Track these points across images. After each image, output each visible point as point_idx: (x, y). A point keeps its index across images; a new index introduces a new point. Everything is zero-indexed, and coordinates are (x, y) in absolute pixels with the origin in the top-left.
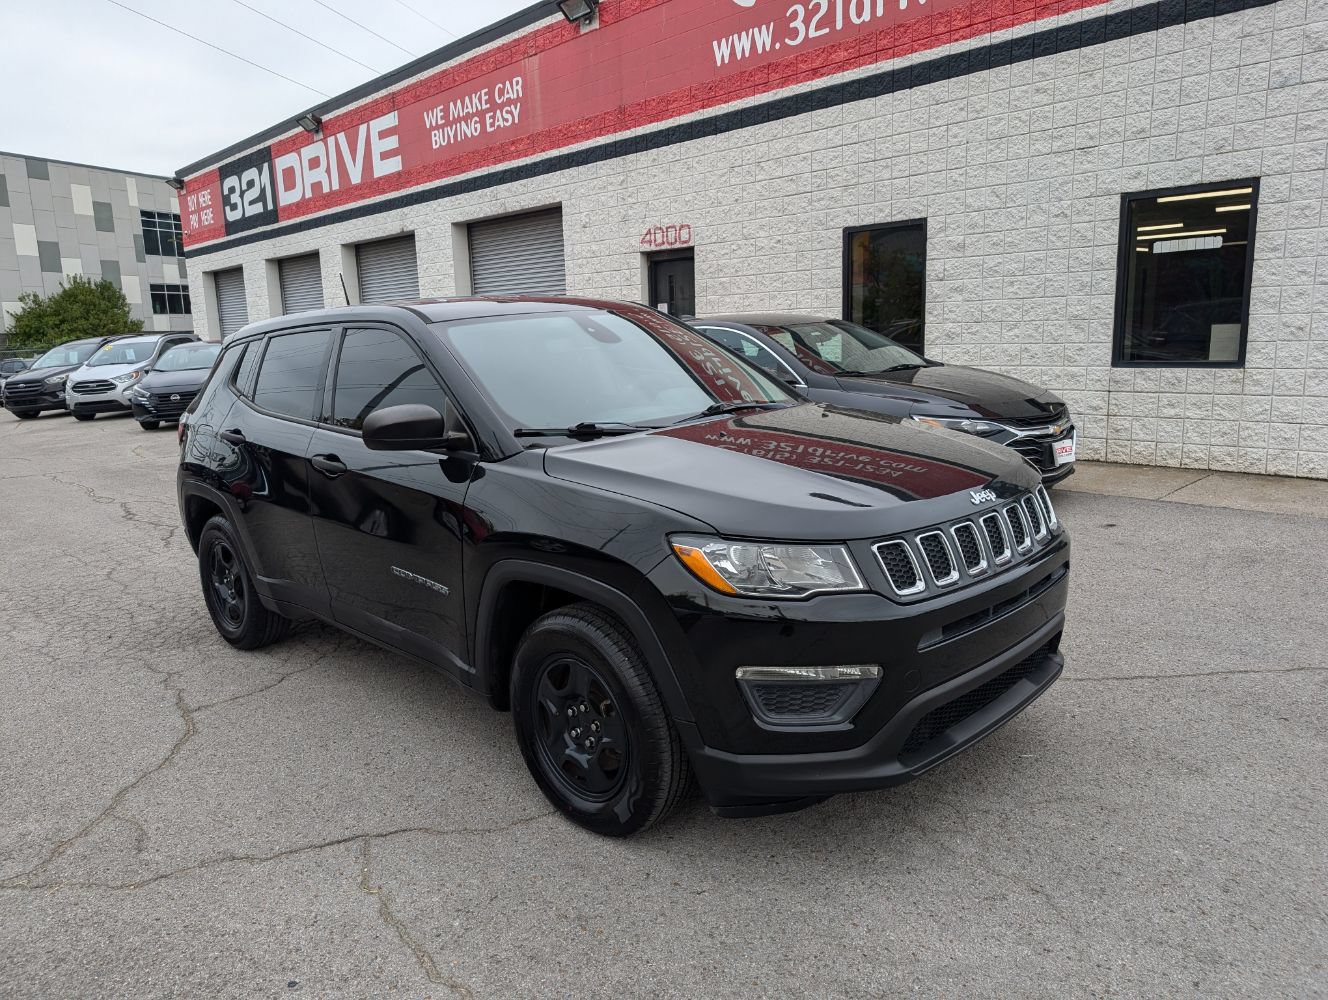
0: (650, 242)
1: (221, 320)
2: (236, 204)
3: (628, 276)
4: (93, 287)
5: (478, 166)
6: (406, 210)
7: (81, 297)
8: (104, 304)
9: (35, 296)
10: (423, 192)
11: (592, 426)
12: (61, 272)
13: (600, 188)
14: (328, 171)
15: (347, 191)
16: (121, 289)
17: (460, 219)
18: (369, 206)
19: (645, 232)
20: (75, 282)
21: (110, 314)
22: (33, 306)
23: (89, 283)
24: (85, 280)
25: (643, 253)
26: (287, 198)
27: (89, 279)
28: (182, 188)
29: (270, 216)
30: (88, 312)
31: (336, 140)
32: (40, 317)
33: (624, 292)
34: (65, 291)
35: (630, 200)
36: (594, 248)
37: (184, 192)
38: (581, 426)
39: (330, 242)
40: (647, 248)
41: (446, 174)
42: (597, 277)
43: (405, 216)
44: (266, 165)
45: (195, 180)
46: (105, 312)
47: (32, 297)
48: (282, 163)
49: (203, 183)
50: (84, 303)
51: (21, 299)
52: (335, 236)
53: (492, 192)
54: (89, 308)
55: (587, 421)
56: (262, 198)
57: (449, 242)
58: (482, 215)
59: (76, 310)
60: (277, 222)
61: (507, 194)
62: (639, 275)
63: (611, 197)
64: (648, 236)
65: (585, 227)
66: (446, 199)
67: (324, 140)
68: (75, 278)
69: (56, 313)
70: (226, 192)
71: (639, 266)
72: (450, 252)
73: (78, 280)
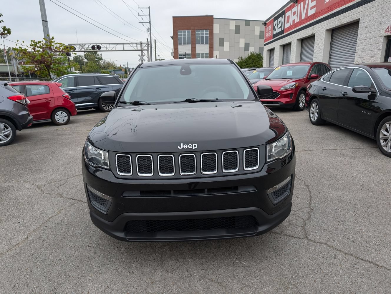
0: (388, 32)
1: (270, 64)
2: (276, 29)
3: (377, 46)
4: (256, 55)
5: (336, 8)
6: (314, 26)
7: (252, 58)
8: (257, 59)
9: (242, 58)
10: (320, 19)
11: (138, 102)
12: (249, 51)
13: (374, 11)
14: (297, 16)
15: (301, 22)
16: (263, 55)
17: (328, 28)
18: (305, 26)
19: (387, 27)
20: (252, 53)
21: (258, 62)
22: (241, 60)
23: (255, 54)
24: (254, 53)
25: (385, 36)
26: (287, 26)
27: (255, 53)
28: (266, 25)
29: (282, 32)
30: (253, 62)
31: (300, 5)
32: (242, 63)
33: (375, 53)
34: (249, 56)
35: (384, 15)
36: (368, 35)
37: (266, 26)
38: (135, 102)
39: (294, 39)
40: (387, 34)
41: (327, 12)
42: (366, 47)
43: (313, 29)
44: (284, 16)
45: (269, 23)
46: (257, 62)
47: (241, 58)
48: (287, 14)
49: (270, 23)
50: (252, 59)
51: (238, 59)
52: (296, 37)
53: (339, 17)
54: (254, 60)
55: (136, 100)
56: (281, 27)
57: (324, 37)
58: (334, 26)
59: (250, 61)
60: (284, 33)
61: (343, 17)
62: (382, 46)
63: (377, 14)
64: (388, 29)
65: (366, 27)
66: (326, 21)
67: (298, 5)
68: (252, 52)
69: (246, 62)
70: (274, 26)
71: (382, 42)
72: (323, 40)
73: (253, 53)
